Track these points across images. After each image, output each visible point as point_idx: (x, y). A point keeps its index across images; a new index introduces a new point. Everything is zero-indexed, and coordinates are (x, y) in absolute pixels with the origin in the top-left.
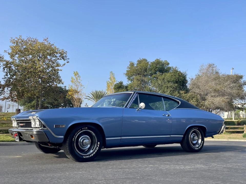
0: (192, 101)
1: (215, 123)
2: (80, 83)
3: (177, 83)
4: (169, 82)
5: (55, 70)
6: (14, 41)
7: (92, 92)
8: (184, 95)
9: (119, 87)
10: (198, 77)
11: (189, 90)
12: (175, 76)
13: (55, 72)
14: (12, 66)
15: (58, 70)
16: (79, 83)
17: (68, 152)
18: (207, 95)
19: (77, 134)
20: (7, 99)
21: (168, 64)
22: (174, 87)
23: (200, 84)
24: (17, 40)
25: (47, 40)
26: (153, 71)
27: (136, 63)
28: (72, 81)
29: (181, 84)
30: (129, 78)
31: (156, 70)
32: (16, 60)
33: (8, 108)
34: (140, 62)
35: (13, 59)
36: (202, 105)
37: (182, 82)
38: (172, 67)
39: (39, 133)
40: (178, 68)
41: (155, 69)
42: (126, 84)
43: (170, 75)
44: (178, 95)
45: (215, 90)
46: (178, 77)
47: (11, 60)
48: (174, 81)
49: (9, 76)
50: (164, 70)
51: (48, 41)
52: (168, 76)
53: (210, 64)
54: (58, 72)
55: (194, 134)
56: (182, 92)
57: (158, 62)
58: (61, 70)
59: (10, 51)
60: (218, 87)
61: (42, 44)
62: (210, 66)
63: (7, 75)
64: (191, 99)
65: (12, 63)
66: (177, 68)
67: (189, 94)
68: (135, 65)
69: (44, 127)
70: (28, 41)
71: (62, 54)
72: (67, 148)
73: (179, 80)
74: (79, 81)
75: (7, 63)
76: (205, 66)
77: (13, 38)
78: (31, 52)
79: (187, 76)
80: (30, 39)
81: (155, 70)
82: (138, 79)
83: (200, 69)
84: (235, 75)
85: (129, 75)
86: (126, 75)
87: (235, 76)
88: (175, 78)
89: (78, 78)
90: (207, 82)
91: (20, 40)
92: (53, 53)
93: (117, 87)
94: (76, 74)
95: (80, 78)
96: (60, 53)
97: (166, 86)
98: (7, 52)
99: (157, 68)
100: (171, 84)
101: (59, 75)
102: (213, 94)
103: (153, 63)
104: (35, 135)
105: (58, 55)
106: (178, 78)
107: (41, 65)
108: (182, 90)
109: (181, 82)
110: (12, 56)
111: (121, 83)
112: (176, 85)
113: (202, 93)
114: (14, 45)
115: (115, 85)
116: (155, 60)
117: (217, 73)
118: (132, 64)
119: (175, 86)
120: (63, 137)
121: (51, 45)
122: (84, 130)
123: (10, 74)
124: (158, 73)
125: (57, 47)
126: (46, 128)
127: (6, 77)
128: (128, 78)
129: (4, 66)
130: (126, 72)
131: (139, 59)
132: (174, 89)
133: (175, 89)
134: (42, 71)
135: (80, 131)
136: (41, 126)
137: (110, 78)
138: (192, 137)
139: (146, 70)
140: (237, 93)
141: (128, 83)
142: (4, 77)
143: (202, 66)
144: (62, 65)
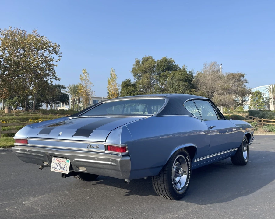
3: (187, 81)
4: (179, 80)
5: (49, 66)
6: (3, 33)
9: (128, 84)
12: (185, 74)
15: (53, 65)
18: (214, 92)
21: (174, 62)
23: (206, 82)
24: (6, 31)
25: (36, 32)
26: (161, 69)
27: (141, 60)
28: (81, 79)
31: (165, 68)
32: (6, 54)
34: (146, 59)
41: (163, 67)
42: (133, 82)
43: (180, 73)
45: (225, 89)
48: (183, 79)
50: (170, 68)
51: (37, 33)
52: (177, 74)
53: (214, 62)
54: (53, 68)
57: (165, 60)
58: (57, 66)
60: (226, 85)
62: (213, 64)
66: (185, 67)
68: (140, 63)
71: (55, 48)
73: (188, 79)
74: (88, 79)
76: (209, 65)
77: (2, 30)
79: (193, 74)
80: (18, 31)
82: (147, 77)
83: (203, 67)
85: (135, 72)
86: (132, 72)
88: (185, 77)
89: (87, 76)
90: (213, 80)
91: (9, 32)
92: (46, 46)
93: (125, 84)
94: (85, 72)
96: (52, 47)
97: (177, 85)
99: (165, 66)
100: (181, 83)
101: (54, 70)
102: (221, 92)
103: (162, 61)
105: (51, 49)
111: (129, 81)
112: (186, 83)
113: (210, 91)
114: (4, 37)
115: (123, 83)
118: (138, 62)
124: (166, 71)
128: (134, 76)
130: (132, 70)
131: (145, 57)
137: (111, 75)
141: (135, 81)
143: (206, 64)
144: (57, 60)
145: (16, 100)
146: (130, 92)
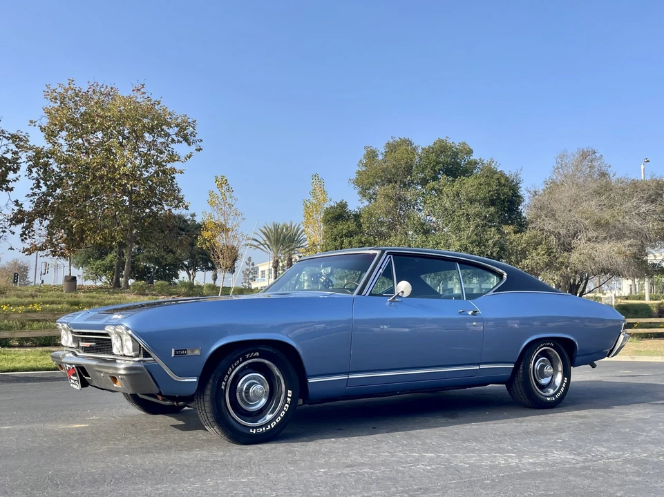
0: (534, 254)
1: (600, 326)
2: (234, 208)
3: (493, 204)
4: (472, 201)
5: (164, 172)
6: (55, 94)
7: (265, 228)
8: (513, 236)
9: (338, 215)
10: (553, 187)
11: (527, 224)
12: (489, 184)
13: (166, 177)
14: (51, 161)
15: (173, 171)
16: (231, 206)
17: (211, 420)
18: (575, 235)
19: (233, 370)
20: (40, 250)
21: (470, 152)
22: (486, 217)
23: (555, 206)
24: (62, 91)
25: (142, 90)
26: (429, 172)
27: (384, 151)
28: (212, 203)
29: (505, 207)
30: (363, 193)
31: (437, 168)
32: (61, 145)
33: (43, 272)
34: (392, 148)
35: (54, 144)
36: (562, 263)
37: (507, 202)
38: (480, 159)
39: (133, 372)
40: (498, 164)
41: (434, 166)
42: (356, 210)
43: (476, 182)
44: (497, 237)
45: (598, 224)
46: (497, 188)
47: (48, 147)
48: (485, 198)
49: (44, 189)
50: (457, 169)
51: (144, 93)
52: (468, 185)
53: (585, 150)
54: (174, 178)
55: (543, 361)
56: (507, 229)
57: (442, 148)
58: (181, 172)
59: (45, 122)
60: (606, 215)
61: (129, 100)
62: (584, 155)
63: (38, 186)
64: (533, 249)
65: (51, 154)
66: (493, 164)
67: (527, 235)
68: (380, 157)
69: (147, 355)
70: (91, 92)
71: (182, 129)
72: (208, 409)
73: (498, 198)
74: (229, 200)
75: (39, 154)
76: (572, 158)
77: (52, 87)
78: (101, 124)
79: (520, 185)
80: (98, 90)
81: (435, 171)
82: (387, 196)
83: (555, 165)
84: (653, 181)
85: (365, 185)
86: (357, 182)
87: (654, 184)
88: (490, 192)
89: (228, 194)
90: (576, 201)
91: (70, 92)
92: (158, 124)
93: (331, 216)
94: (222, 183)
95: (233, 194)
96: (177, 125)
97: (463, 214)
98: (37, 125)
99: (438, 163)
100: (477, 208)
101: (177, 184)
102: (591, 234)
103: (428, 151)
104: (122, 377)
105: (173, 131)
106: (497, 190)
107: (127, 159)
108: (506, 223)
109: (503, 201)
110: (51, 135)
111: (343, 206)
112: (492, 209)
113: (563, 232)
114: (56, 106)
115: (327, 212)
116: (435, 143)
117: (603, 175)
118: (372, 155)
119: (488, 212)
120: (196, 380)
121: (152, 103)
122: (249, 358)
123: (46, 185)
124: (442, 177)
125: (169, 110)
126: (151, 357)
127: (36, 191)
128: (360, 193)
129: (31, 163)
130: (354, 176)
131: (392, 141)
132: (485, 222)
133: (489, 220)
134: (131, 176)
135: (240, 363)
136: (138, 353)
137: (314, 193)
138: (537, 366)
139: (409, 170)
140: (658, 229)
141: (361, 206)
142: (30, 192)
143: (562, 156)
144: (183, 159)
145: (111, 261)
146: (342, 237)
